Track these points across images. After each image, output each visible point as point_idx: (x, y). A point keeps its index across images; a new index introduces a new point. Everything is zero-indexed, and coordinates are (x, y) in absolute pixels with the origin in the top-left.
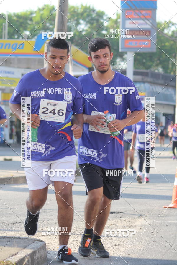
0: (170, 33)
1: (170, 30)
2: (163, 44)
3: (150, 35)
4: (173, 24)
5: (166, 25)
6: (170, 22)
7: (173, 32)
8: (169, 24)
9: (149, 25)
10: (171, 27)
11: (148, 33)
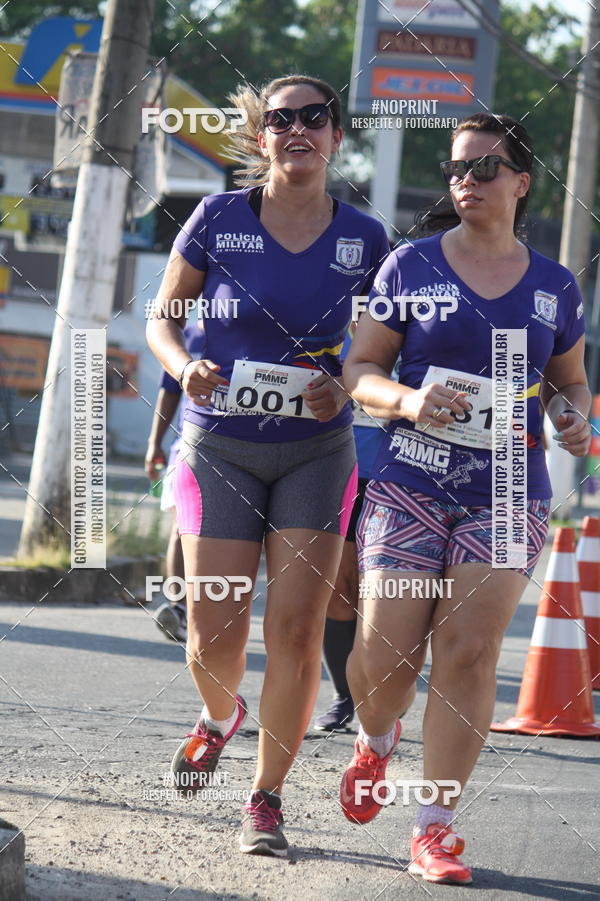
0: (549, 56)
1: (549, 41)
2: (519, 96)
3: (472, 55)
4: (564, 20)
5: (537, 21)
6: (553, 12)
7: (562, 50)
8: (546, 20)
9: (471, 13)
10: (553, 30)
11: (464, 47)
